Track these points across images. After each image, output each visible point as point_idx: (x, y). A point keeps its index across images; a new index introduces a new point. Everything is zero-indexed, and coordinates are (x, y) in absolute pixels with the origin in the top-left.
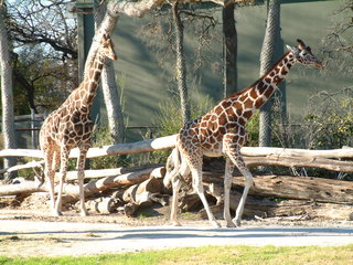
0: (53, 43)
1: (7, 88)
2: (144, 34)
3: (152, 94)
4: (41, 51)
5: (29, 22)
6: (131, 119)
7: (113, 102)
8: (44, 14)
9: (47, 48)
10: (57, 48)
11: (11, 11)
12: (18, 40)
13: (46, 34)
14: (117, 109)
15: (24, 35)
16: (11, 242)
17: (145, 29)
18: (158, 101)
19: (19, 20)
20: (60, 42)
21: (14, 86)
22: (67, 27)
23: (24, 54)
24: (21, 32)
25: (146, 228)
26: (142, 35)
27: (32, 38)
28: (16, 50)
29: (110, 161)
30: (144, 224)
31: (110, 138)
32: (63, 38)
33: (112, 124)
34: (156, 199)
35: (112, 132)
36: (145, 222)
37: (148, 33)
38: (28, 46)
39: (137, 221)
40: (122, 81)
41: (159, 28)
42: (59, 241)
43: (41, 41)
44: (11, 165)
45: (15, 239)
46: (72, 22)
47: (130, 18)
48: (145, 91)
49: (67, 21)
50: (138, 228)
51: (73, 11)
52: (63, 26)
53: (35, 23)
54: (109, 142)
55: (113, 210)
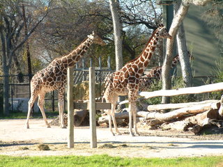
0: (147, 24)
1: (119, 53)
2: (206, 17)
3: (211, 55)
4: (139, 29)
5: (133, 11)
6: (197, 72)
7: (185, 61)
8: (142, 6)
9: (143, 27)
10: (150, 27)
11: (122, 5)
12: (126, 23)
13: (143, 18)
14: (188, 65)
15: (130, 20)
16: (123, 148)
17: (207, 13)
18: (214, 59)
19: (127, 11)
20: (151, 23)
21: (123, 51)
22: (156, 14)
23: (129, 31)
24: (128, 18)
25: (207, 141)
26: (204, 17)
27: (134, 22)
28: (124, 29)
29: (183, 98)
31: (183, 83)
32: (153, 21)
33: (184, 74)
34: (213, 123)
35: (184, 79)
36: (207, 138)
37: (208, 16)
38: (131, 26)
39: (201, 137)
40: (191, 48)
41: (216, 12)
42: (152, 148)
43: (140, 23)
44: (121, 100)
45: (125, 146)
46: (159, 10)
47: (197, 7)
48: (206, 54)
49: (156, 10)
50: (202, 141)
51: (160, 3)
52: (153, 13)
53: (136, 12)
54: (182, 86)
55: (186, 129)
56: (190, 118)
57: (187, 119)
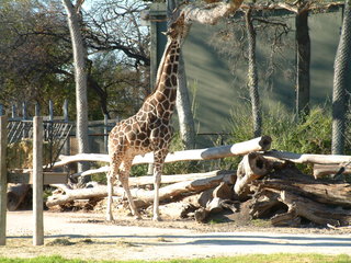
0: (126, 50)
1: (81, 95)
2: (216, 41)
3: (224, 100)
4: (114, 58)
5: (104, 29)
6: (202, 125)
7: (184, 108)
8: (118, 21)
9: (120, 55)
10: (130, 55)
11: (86, 19)
12: (93, 47)
13: (120, 41)
14: (188, 115)
15: (99, 42)
16: (85, 245)
17: (218, 36)
18: (229, 107)
19: (94, 29)
20: (132, 49)
21: (88, 91)
22: (139, 34)
23: (98, 60)
24: (96, 40)
25: (216, 234)
26: (214, 41)
27: (106, 45)
28: (90, 57)
29: (181, 167)
30: (215, 230)
31: (181, 144)
32: (135, 46)
33: (183, 130)
34: (226, 206)
35: (183, 138)
36: (216, 229)
37: (220, 40)
38: (101, 53)
39: (207, 227)
40: (194, 87)
41: (232, 35)
42: (131, 245)
43: (115, 48)
44: (85, 169)
45: (88, 242)
46: (145, 29)
47: (203, 25)
48: (216, 97)
49: (140, 28)
50: (209, 234)
51: (147, 19)
52: (136, 33)
53: (110, 31)
54: (180, 149)
55: (184, 215)
56: (191, 197)
57: (187, 199)
